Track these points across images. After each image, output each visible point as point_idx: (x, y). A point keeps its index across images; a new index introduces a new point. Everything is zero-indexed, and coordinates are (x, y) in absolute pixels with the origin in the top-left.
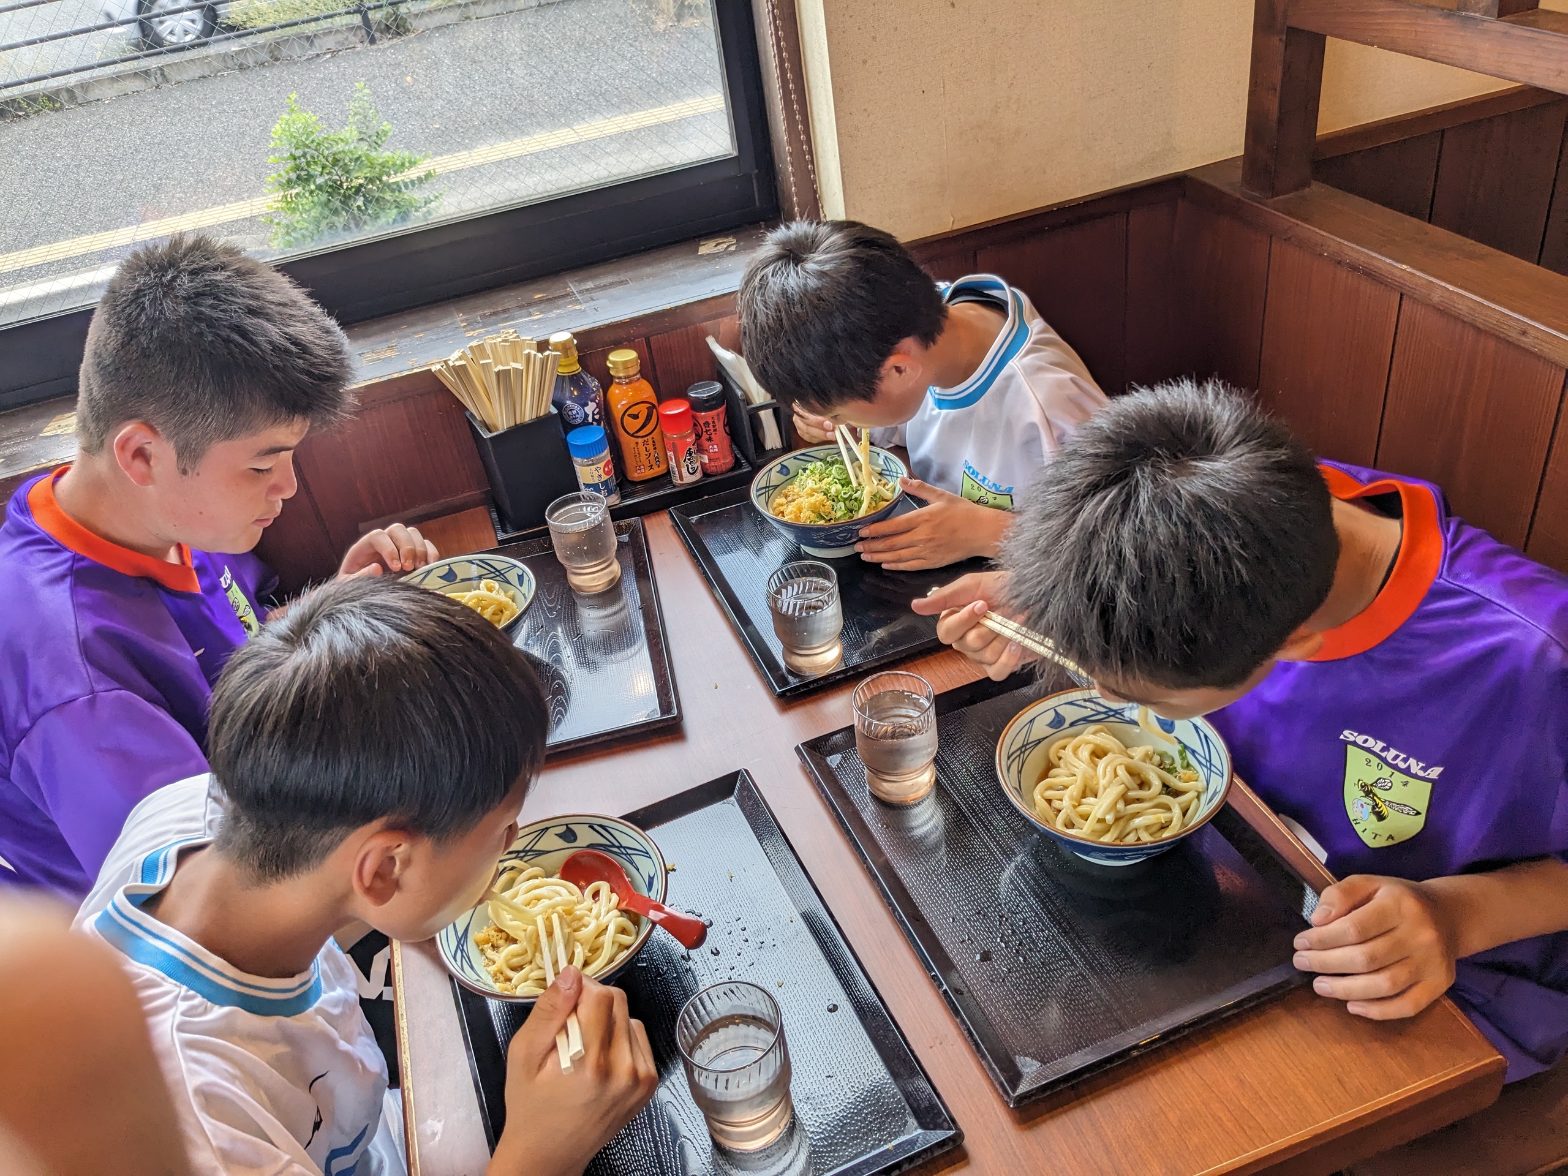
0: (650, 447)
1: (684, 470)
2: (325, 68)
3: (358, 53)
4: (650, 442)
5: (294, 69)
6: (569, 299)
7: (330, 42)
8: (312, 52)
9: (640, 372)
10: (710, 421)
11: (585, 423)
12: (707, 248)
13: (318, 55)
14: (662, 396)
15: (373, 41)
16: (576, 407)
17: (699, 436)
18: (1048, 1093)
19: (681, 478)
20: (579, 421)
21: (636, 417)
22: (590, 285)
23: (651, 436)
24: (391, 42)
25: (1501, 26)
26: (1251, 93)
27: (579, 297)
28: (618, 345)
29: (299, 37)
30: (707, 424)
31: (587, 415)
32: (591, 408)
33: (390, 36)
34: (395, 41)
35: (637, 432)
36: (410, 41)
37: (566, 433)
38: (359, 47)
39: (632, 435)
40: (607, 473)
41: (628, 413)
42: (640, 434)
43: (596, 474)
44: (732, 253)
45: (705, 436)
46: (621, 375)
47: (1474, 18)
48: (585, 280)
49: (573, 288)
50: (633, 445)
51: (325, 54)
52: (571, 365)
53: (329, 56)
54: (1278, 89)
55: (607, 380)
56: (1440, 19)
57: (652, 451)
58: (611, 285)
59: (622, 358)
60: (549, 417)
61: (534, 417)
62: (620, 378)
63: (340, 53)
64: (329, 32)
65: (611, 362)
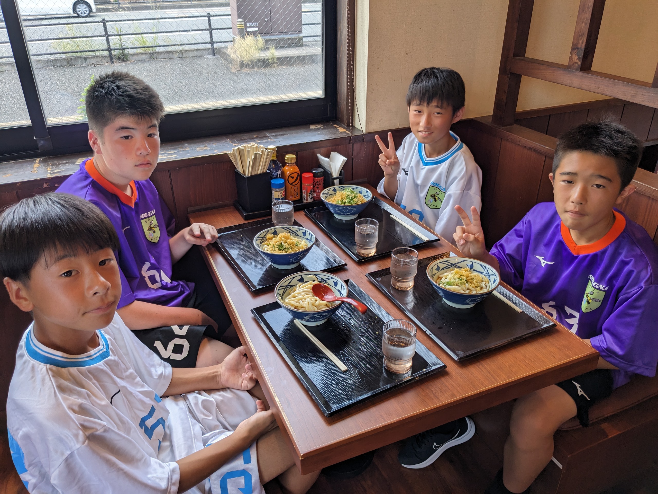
0: (296, 189)
1: (308, 198)
2: (92, 71)
3: (106, 66)
4: (296, 188)
5: (78, 69)
6: (268, 138)
7: (94, 61)
8: (86, 64)
9: (295, 163)
10: (319, 181)
11: (276, 177)
12: (313, 127)
13: (88, 65)
14: (302, 171)
15: (113, 63)
16: (274, 171)
17: (314, 187)
18: (468, 358)
19: (307, 200)
20: (275, 176)
21: (293, 178)
22: (274, 134)
23: (296, 186)
24: (120, 64)
25: (581, 74)
26: (497, 93)
27: (271, 137)
28: (288, 153)
29: (80, 58)
30: (317, 182)
31: (278, 175)
32: (279, 172)
33: (120, 62)
34: (122, 64)
35: (293, 183)
36: (129, 64)
37: (271, 180)
38: (106, 64)
39: (291, 184)
40: (283, 195)
41: (291, 176)
42: (293, 184)
43: (280, 195)
44: (322, 129)
45: (316, 186)
46: (289, 162)
47: (573, 71)
48: (271, 133)
49: (267, 134)
50: (290, 188)
51: (91, 65)
52: (274, 157)
53: (93, 66)
54: (506, 92)
55: (284, 164)
56: (562, 71)
57: (296, 191)
58: (282, 135)
59: (290, 157)
60: (266, 172)
61: (262, 172)
62: (289, 163)
63: (98, 66)
64: (93, 57)
65: (286, 158)
